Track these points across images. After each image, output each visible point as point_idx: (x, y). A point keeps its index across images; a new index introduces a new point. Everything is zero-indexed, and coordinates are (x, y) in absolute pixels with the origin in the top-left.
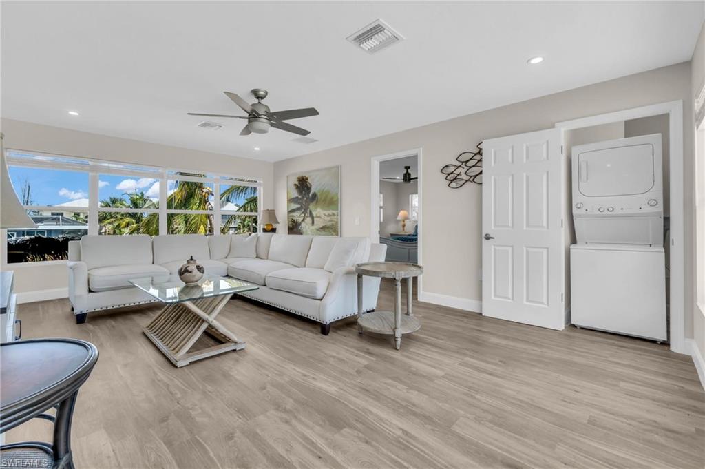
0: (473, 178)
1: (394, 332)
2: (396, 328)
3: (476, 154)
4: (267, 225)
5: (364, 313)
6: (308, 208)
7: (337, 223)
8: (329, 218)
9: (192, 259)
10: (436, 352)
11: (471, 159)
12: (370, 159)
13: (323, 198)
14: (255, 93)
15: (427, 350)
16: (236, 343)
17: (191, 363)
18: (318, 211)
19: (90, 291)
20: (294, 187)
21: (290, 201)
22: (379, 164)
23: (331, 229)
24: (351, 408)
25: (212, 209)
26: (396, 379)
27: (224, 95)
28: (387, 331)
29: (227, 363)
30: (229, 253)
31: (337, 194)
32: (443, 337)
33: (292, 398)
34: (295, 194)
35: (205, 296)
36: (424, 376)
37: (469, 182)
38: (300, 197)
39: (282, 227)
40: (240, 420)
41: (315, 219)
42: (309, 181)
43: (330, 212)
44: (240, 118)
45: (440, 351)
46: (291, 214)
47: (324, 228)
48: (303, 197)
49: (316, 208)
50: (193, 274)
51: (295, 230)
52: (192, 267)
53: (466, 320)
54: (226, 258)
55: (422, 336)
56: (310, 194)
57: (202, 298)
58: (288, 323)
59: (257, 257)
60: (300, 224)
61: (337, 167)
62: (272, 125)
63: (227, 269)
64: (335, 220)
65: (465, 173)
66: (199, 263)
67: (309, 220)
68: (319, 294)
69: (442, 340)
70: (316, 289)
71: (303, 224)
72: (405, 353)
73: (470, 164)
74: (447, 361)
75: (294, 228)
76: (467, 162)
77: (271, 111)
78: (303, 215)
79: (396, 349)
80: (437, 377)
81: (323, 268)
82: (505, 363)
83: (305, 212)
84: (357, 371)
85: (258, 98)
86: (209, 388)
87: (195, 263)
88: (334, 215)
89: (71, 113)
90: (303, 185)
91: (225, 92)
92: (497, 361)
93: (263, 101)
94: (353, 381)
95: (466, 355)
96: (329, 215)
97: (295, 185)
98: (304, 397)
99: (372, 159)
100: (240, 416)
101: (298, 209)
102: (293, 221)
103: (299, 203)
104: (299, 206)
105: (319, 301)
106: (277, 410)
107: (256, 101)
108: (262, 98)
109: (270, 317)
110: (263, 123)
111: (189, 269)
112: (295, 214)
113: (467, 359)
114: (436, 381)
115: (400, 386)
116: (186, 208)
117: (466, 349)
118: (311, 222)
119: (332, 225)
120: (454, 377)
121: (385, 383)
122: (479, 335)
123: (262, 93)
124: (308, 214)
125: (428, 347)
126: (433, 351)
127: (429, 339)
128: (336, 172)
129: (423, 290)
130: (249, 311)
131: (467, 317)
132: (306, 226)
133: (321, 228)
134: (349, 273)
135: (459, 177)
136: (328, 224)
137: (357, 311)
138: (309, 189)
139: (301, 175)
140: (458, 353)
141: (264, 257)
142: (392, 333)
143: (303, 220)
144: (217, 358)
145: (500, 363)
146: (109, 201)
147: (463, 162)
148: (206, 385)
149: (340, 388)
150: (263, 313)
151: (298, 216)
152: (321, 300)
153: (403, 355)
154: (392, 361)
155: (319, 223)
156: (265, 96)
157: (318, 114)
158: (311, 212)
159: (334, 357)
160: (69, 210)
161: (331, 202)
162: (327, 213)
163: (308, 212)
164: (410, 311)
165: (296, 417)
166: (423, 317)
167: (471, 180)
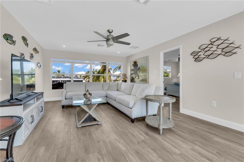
0: (207, 56)
1: (159, 127)
2: (160, 125)
3: (209, 45)
4: (123, 79)
5: (149, 116)
6: (137, 73)
7: (147, 78)
8: (144, 76)
9: (88, 91)
10: (180, 140)
11: (207, 47)
12: (159, 53)
13: (142, 69)
14: (108, 31)
15: (175, 138)
16: (98, 121)
17: (82, 127)
18: (140, 74)
19: (66, 99)
20: (132, 65)
21: (131, 70)
22: (163, 54)
23: (145, 81)
24: (127, 160)
25: (111, 74)
26: (154, 150)
27: (93, 32)
28: (156, 126)
29: (93, 129)
30: (109, 88)
31: (147, 67)
32: (186, 132)
33: (106, 149)
34: (133, 68)
35: (92, 103)
36: (169, 152)
37: (205, 58)
38: (134, 69)
39: (129, 80)
40: (84, 154)
41: (139, 77)
42: (137, 63)
43: (145, 74)
44: (104, 41)
45: (182, 139)
46: (132, 75)
47: (142, 80)
48: (135, 69)
49: (140, 73)
50: (87, 96)
51: (133, 81)
52: (87, 93)
53: (202, 125)
54: (107, 90)
55: (176, 130)
56: (138, 67)
57: (91, 104)
58: (121, 116)
59: (117, 90)
60: (134, 79)
61: (147, 57)
62: (115, 42)
63: (106, 94)
64: (146, 77)
65: (203, 55)
66: (90, 92)
67: (137, 77)
68: (131, 106)
69: (185, 133)
70: (129, 104)
71: (135, 79)
72: (164, 138)
73: (206, 50)
74: (185, 146)
75: (132, 80)
76: (204, 49)
77: (114, 37)
78: (135, 75)
79: (160, 134)
80: (175, 153)
81: (135, 96)
82: (220, 154)
83: (136, 74)
84: (138, 142)
85: (109, 33)
86: (82, 138)
87: (89, 92)
88: (146, 75)
89: (63, 46)
90: (135, 64)
91: (94, 32)
92: (215, 152)
93: (111, 34)
94: (134, 147)
95: (196, 144)
96: (144, 75)
97: (133, 64)
98: (111, 150)
99: (160, 52)
100: (85, 153)
101: (134, 73)
102: (132, 78)
103: (134, 71)
104: (134, 72)
105: (130, 109)
106: (98, 153)
107: (109, 34)
108: (111, 33)
109: (116, 113)
110: (111, 42)
111: (86, 94)
112: (133, 75)
113: (197, 147)
114: (174, 156)
115: (154, 154)
116: (103, 74)
117: (198, 141)
118: (138, 78)
119: (145, 79)
120: (185, 156)
121: (148, 151)
122: (208, 134)
123: (111, 31)
124: (137, 75)
125: (177, 136)
126: (178, 139)
127: (179, 132)
128: (146, 59)
129: (182, 108)
130: (111, 109)
131: (203, 124)
132: (136, 79)
133: (141, 80)
134: (142, 99)
135: (200, 57)
136: (144, 79)
137: (146, 115)
138: (137, 66)
139: (134, 61)
140: (192, 142)
141: (119, 90)
142: (158, 127)
143: (135, 77)
144: (91, 126)
145: (217, 154)
146: (87, 72)
147: (202, 49)
148: (82, 137)
149: (127, 149)
150: (115, 111)
151: (134, 76)
152: (131, 108)
153: (162, 138)
154: (156, 140)
155: (141, 78)
156: (112, 32)
157: (129, 35)
158: (138, 75)
159: (131, 133)
160: (79, 75)
161: (145, 70)
162: (143, 74)
163: (137, 74)
164: (171, 117)
165: (103, 158)
166: (179, 120)
167: (207, 57)
